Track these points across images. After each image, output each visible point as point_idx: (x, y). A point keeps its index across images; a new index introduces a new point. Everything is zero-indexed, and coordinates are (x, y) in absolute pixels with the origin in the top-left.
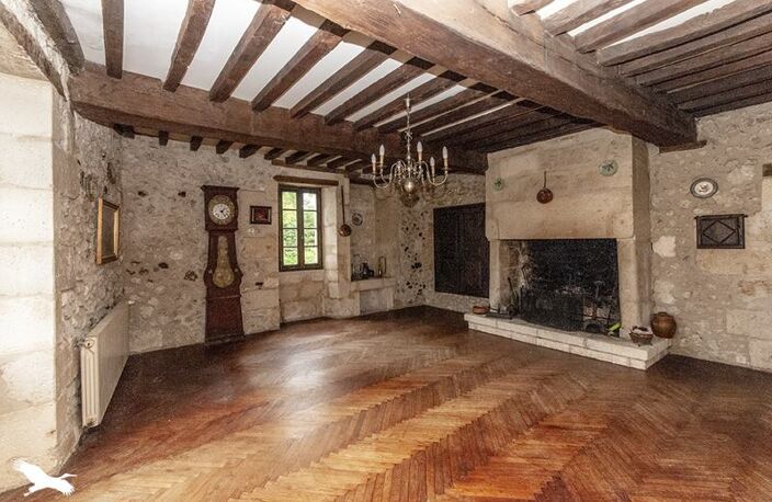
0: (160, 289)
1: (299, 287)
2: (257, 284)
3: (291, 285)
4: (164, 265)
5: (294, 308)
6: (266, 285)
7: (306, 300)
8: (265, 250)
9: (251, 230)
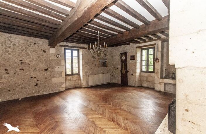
0: (117, 73)
1: (147, 77)
2: (132, 74)
3: (145, 76)
4: (117, 68)
5: (145, 83)
6: (133, 75)
7: (149, 82)
8: (133, 66)
9: (131, 61)
